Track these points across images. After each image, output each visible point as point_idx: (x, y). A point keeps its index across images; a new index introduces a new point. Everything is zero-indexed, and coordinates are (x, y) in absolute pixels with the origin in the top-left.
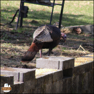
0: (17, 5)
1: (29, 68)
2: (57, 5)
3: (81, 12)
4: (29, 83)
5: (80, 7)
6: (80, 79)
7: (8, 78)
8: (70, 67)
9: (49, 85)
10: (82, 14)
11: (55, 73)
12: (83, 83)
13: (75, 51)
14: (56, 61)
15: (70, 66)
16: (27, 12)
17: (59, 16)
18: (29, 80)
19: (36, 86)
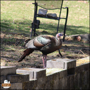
0: (31, 19)
1: (41, 68)
2: (62, 19)
3: (80, 24)
4: (41, 80)
5: (80, 20)
6: (81, 76)
7: (25, 75)
8: (72, 67)
9: (57, 81)
11: (61, 71)
12: (83, 80)
13: (76, 55)
14: (62, 62)
15: (72, 66)
16: (39, 24)
17: (64, 27)
18: (41, 77)
19: (47, 82)
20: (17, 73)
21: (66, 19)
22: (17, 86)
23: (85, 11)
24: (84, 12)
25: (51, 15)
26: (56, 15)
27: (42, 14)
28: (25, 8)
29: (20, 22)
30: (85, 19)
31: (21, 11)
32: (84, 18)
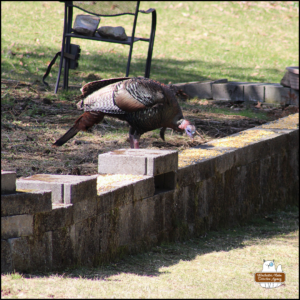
0: (56, 42)
1: (84, 174)
3: (190, 55)
4: (84, 206)
5: (189, 43)
6: (190, 195)
7: (40, 195)
8: (168, 170)
9: (126, 208)
10: (194, 58)
11: (138, 183)
12: (197, 203)
13: (179, 136)
14: (139, 159)
15: (168, 168)
16: (78, 56)
17: (145, 62)
18: (83, 198)
19: (99, 211)
20: (18, 189)
21: (151, 40)
22: (18, 222)
23: (203, 19)
24: (200, 21)
25: (111, 32)
26: (123, 30)
27: (86, 30)
28: (39, 14)
29: (26, 51)
30: (203, 40)
31: (30, 22)
32: (200, 37)
